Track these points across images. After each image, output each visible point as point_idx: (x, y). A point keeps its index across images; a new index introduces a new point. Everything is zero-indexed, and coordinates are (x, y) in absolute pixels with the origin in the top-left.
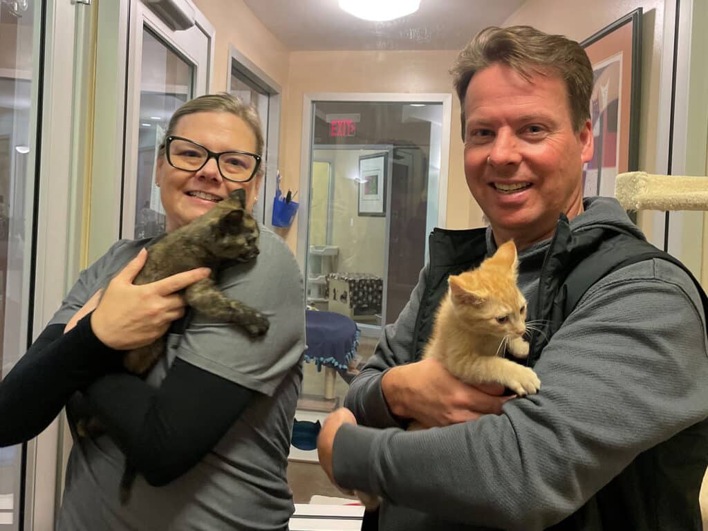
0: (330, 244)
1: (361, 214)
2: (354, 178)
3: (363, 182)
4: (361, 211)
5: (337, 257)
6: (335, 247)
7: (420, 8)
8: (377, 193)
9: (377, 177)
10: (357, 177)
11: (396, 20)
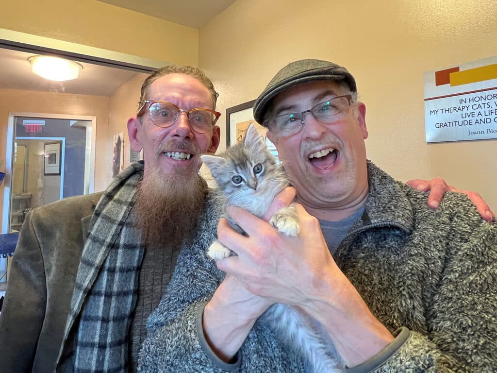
0: (26, 192)
1: (45, 175)
2: (41, 154)
3: (47, 156)
4: (45, 173)
5: (30, 199)
6: (29, 193)
7: (79, 76)
8: (56, 163)
9: (55, 154)
10: (44, 154)
11: (66, 81)
